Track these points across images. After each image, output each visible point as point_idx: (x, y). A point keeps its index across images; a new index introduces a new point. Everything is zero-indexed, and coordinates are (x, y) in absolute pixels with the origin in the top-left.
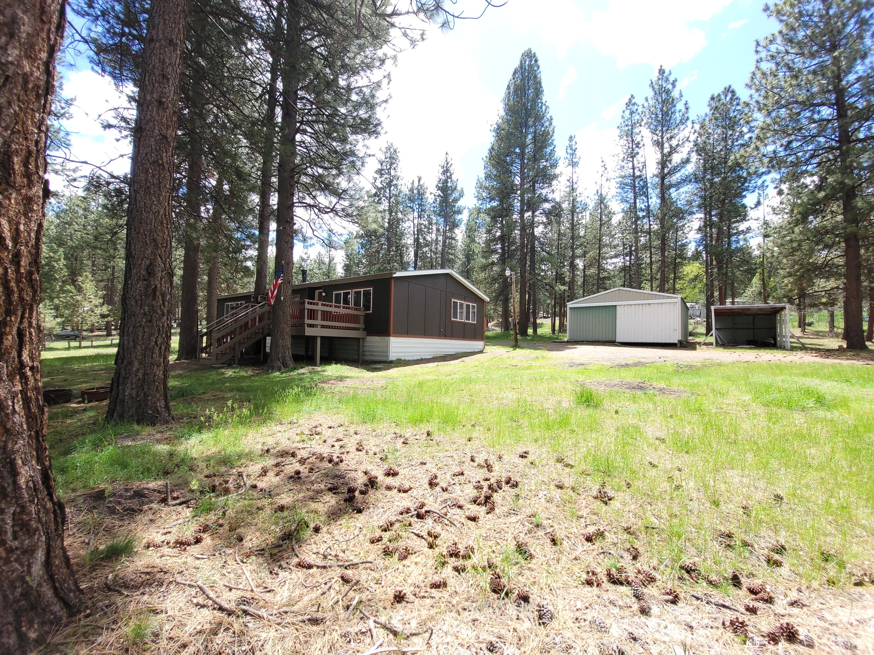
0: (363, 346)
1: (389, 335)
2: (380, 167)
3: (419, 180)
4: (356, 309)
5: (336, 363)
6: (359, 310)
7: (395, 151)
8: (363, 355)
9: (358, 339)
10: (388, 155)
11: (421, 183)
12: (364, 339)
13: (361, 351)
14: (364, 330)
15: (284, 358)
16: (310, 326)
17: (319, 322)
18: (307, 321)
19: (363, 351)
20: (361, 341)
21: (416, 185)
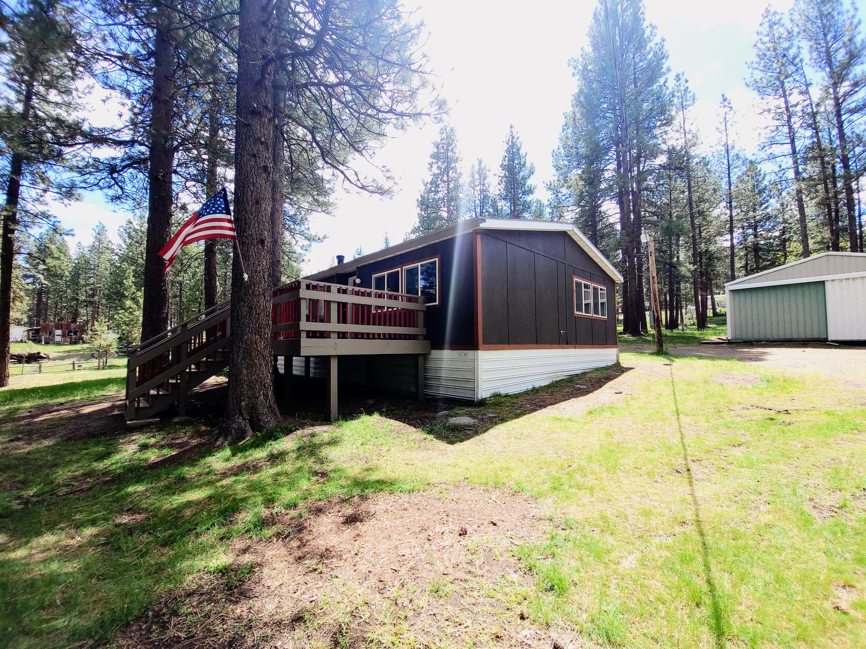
0: (425, 369)
1: (475, 347)
2: (436, 150)
3: (480, 164)
4: (409, 300)
5: (370, 413)
6: (416, 300)
7: (452, 130)
8: (426, 386)
9: (414, 357)
10: (444, 136)
11: (482, 166)
12: (426, 356)
13: (421, 378)
14: (426, 338)
15: (253, 409)
16: (312, 335)
17: (334, 326)
18: (305, 325)
19: (426, 378)
20: (421, 360)
21: (476, 169)
